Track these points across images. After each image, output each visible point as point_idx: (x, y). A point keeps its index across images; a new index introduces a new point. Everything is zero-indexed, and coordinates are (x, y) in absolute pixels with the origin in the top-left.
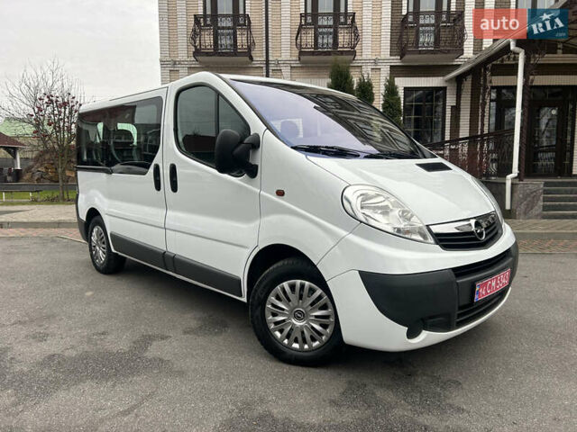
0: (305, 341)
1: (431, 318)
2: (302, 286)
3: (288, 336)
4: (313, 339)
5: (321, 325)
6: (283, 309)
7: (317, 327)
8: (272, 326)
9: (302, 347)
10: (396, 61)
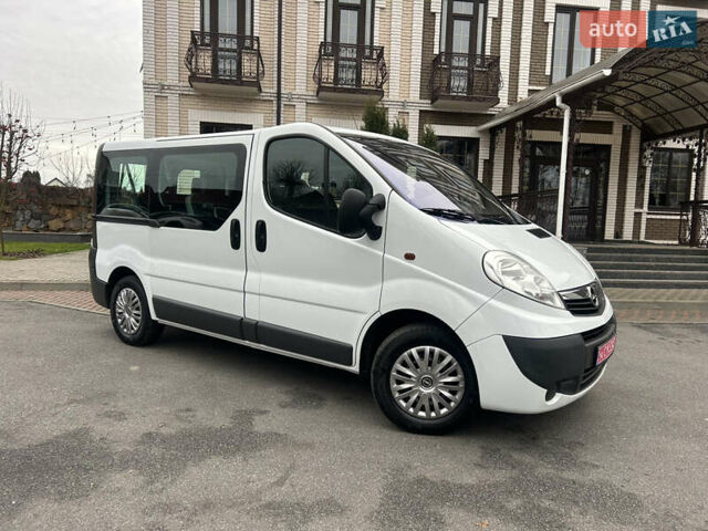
0: (432, 409)
1: (564, 380)
2: (432, 352)
3: (414, 405)
4: (441, 407)
5: (450, 392)
6: (410, 376)
7: (447, 394)
8: (397, 395)
9: (428, 415)
10: (427, 105)
